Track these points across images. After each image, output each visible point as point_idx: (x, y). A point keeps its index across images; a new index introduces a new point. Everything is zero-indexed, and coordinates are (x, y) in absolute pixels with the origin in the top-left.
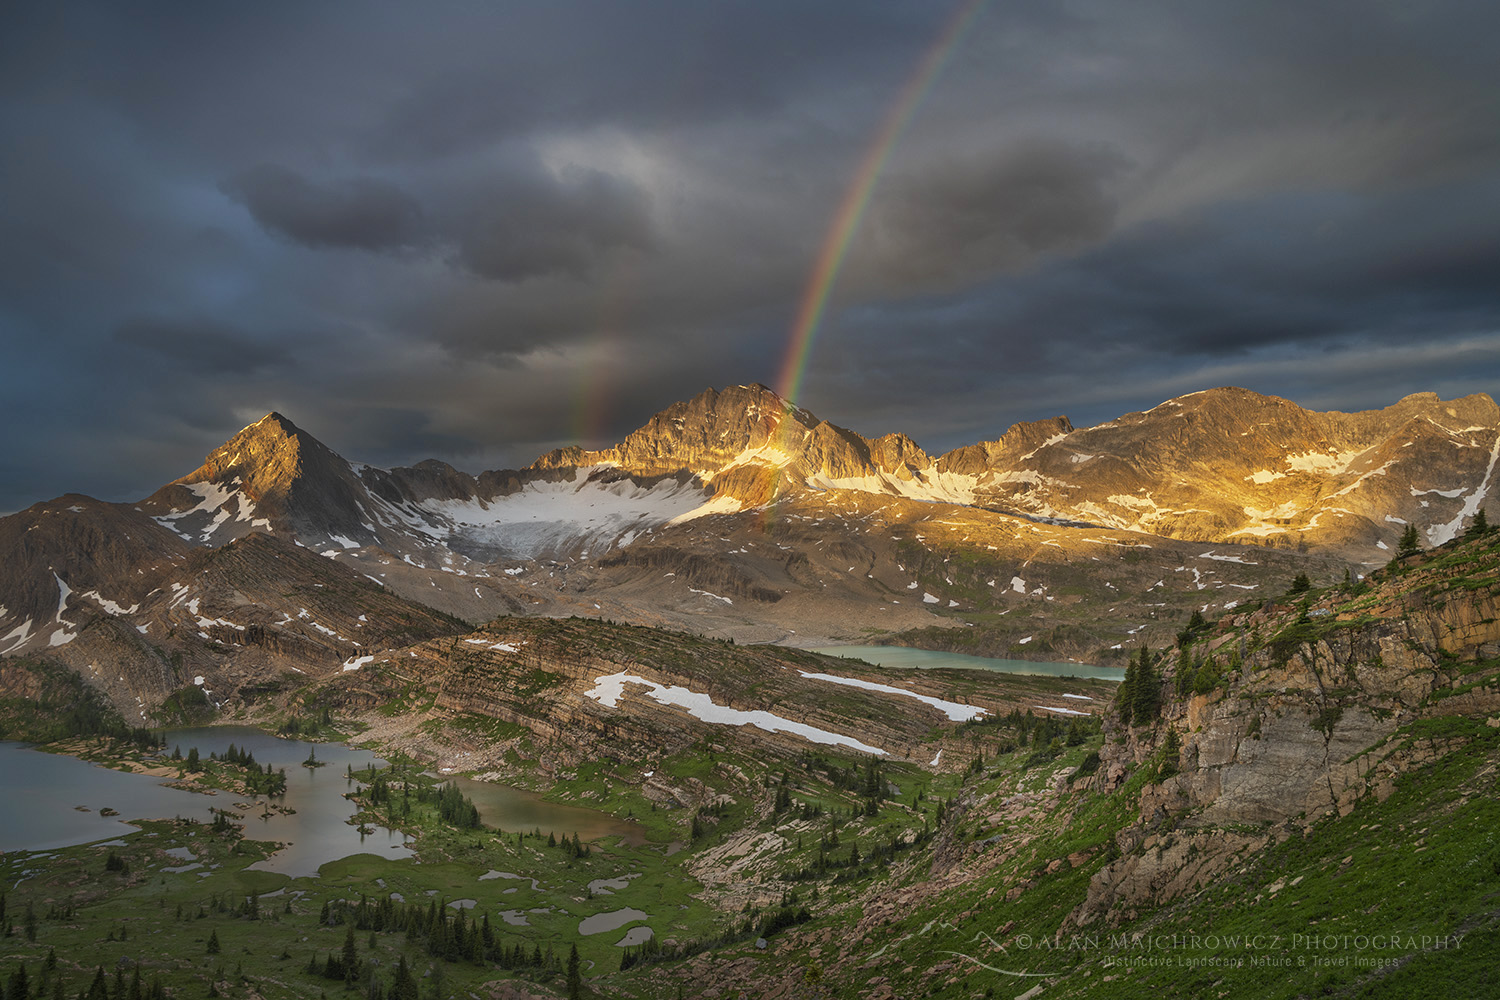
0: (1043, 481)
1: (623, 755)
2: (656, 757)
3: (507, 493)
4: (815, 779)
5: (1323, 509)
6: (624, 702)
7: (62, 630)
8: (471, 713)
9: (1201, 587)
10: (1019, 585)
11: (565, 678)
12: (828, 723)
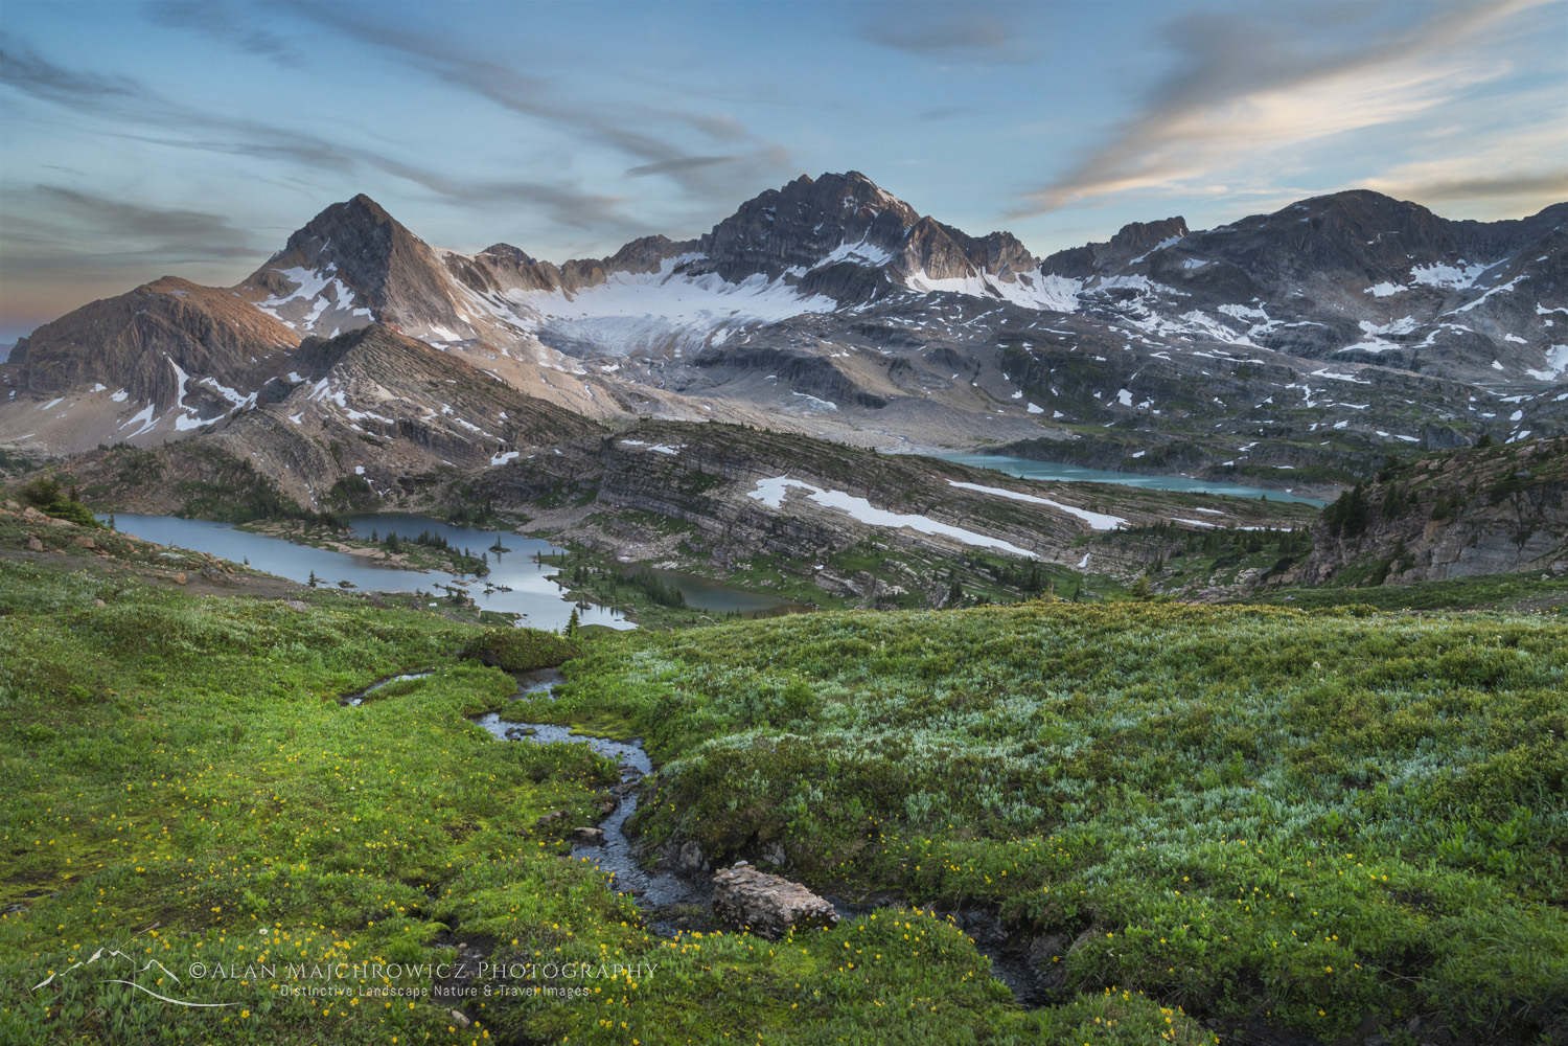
0: (1152, 287)
1: (794, 550)
2: (824, 553)
3: (590, 284)
4: (977, 576)
5: (1442, 325)
6: (787, 504)
7: (185, 415)
8: (637, 508)
9: (1311, 404)
10: (1125, 397)
11: (726, 480)
12: (982, 527)
